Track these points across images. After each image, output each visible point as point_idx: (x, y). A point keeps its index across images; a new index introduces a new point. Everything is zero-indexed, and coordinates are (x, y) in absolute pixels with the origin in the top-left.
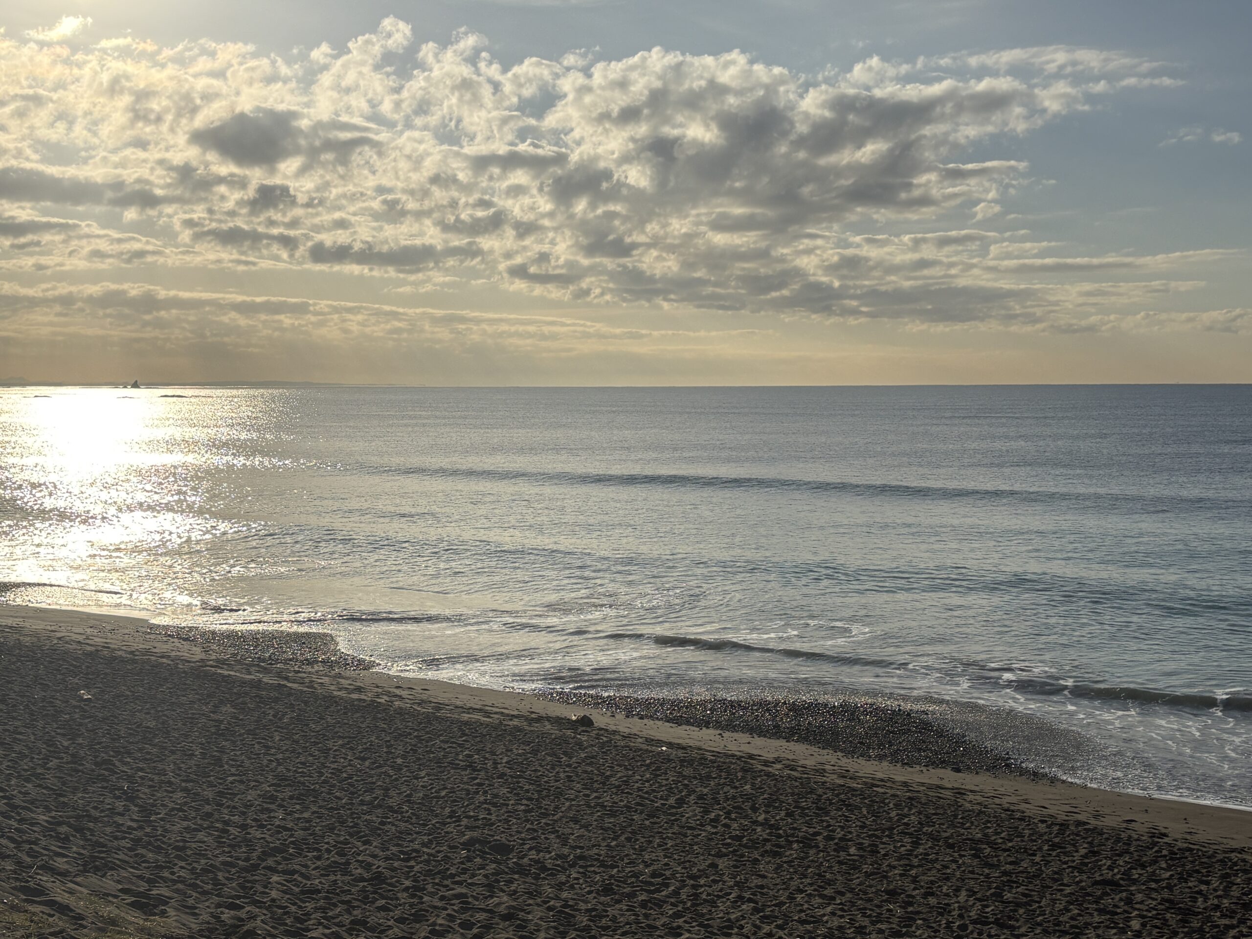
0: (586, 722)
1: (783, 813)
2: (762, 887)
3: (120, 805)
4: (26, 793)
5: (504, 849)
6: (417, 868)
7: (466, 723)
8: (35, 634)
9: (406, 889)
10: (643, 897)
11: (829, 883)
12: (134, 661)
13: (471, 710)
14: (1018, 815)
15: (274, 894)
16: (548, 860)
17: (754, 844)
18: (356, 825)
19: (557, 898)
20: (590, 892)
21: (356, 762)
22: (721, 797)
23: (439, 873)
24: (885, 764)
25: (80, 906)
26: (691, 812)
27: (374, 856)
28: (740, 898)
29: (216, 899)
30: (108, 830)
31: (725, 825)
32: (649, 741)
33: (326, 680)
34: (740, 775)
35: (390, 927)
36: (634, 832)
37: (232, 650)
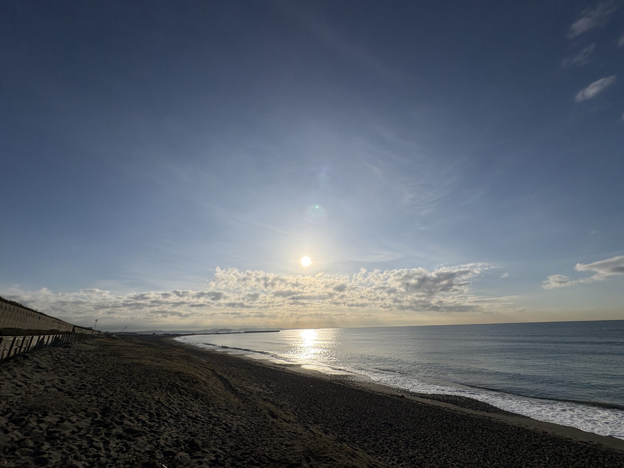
0: (403, 396)
1: (450, 421)
2: (449, 439)
3: (319, 409)
4: (303, 406)
5: (391, 425)
6: (374, 428)
7: (379, 396)
8: (303, 374)
9: (373, 433)
10: (423, 439)
11: (465, 439)
12: (319, 380)
13: (379, 393)
14: (506, 425)
15: (348, 432)
16: (401, 428)
17: (445, 428)
18: (361, 417)
19: (404, 438)
20: (411, 437)
21: (360, 403)
22: (435, 416)
23: (379, 430)
24: (470, 410)
25: (315, 431)
26: (429, 419)
27: (366, 425)
28: (444, 441)
29: (338, 432)
30: (317, 415)
31: (437, 423)
32: (417, 402)
33: (352, 385)
34: (438, 411)
35: (371, 442)
36: (418, 423)
37: (335, 378)
